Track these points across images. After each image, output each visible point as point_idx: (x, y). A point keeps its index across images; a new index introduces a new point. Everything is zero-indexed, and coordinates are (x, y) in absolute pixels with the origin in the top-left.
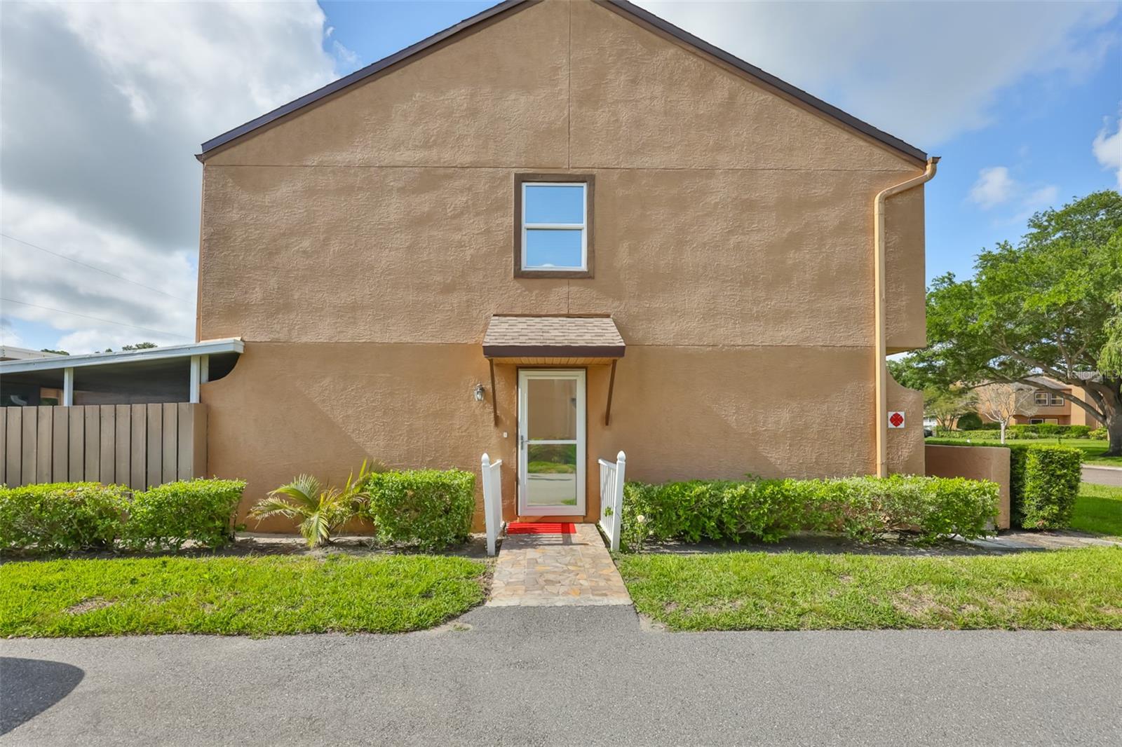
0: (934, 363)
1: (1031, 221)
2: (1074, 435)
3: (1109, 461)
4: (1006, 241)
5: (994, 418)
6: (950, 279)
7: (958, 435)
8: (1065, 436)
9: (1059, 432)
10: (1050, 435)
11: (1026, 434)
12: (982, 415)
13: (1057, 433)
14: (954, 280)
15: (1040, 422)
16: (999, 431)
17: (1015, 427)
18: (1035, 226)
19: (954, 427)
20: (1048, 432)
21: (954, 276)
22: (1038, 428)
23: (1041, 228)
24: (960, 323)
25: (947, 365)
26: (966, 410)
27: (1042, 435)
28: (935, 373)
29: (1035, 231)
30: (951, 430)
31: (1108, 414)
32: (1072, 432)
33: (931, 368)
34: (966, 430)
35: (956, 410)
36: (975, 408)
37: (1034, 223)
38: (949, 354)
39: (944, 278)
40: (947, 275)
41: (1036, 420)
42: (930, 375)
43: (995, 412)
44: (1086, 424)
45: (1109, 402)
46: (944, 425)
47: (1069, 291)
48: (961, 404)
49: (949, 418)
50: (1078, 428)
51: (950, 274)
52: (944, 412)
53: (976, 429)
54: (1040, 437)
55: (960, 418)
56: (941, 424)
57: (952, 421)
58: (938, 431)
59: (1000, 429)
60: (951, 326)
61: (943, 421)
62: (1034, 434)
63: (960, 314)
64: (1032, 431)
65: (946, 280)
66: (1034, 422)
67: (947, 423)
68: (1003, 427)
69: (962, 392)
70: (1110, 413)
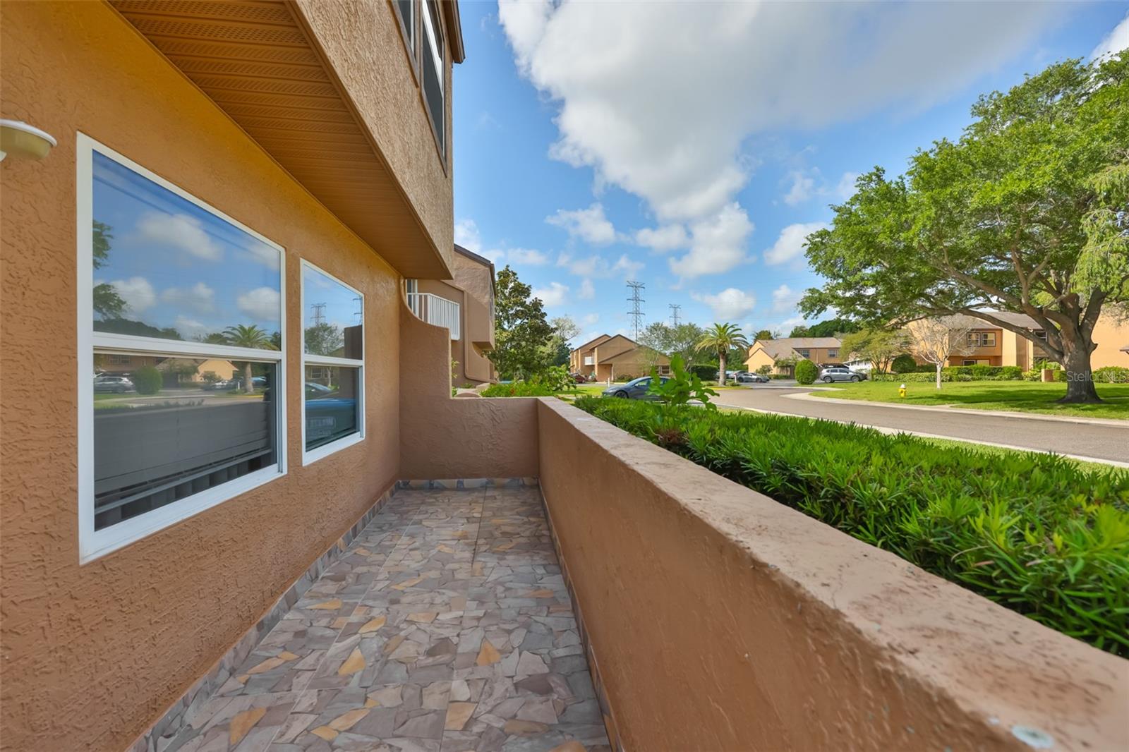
0: (862, 292)
1: (975, 108)
2: (1006, 376)
3: (1070, 410)
4: (944, 139)
5: (929, 358)
6: (879, 177)
7: (892, 379)
8: (998, 377)
9: (992, 373)
10: (983, 377)
11: (959, 376)
12: (916, 356)
13: (989, 375)
14: (884, 177)
15: (973, 363)
16: (933, 373)
17: (948, 369)
18: (979, 114)
19: (889, 369)
20: (981, 374)
21: (884, 171)
22: (971, 370)
23: (987, 114)
24: (891, 232)
25: (878, 294)
26: (900, 351)
27: (975, 377)
28: (864, 304)
29: (979, 120)
30: (885, 373)
31: (1066, 351)
32: (1004, 374)
33: (859, 298)
34: (901, 372)
35: (890, 352)
36: (909, 350)
37: (979, 110)
38: (878, 279)
39: (871, 175)
40: (875, 171)
41: (969, 361)
42: (859, 307)
43: (931, 353)
44: (1018, 365)
45: (1068, 335)
46: (879, 368)
47: (1033, 176)
48: (894, 345)
49: (883, 360)
50: (1010, 369)
51: (878, 170)
52: (878, 353)
53: (910, 371)
54: (974, 379)
55: (894, 361)
56: (876, 367)
57: (886, 363)
58: (873, 375)
59: (936, 371)
60: (880, 236)
61: (878, 364)
62: (968, 376)
63: (890, 220)
64: (966, 373)
65: (874, 177)
66: (967, 364)
67: (881, 366)
68: (939, 369)
69: (895, 328)
70: (1069, 349)
